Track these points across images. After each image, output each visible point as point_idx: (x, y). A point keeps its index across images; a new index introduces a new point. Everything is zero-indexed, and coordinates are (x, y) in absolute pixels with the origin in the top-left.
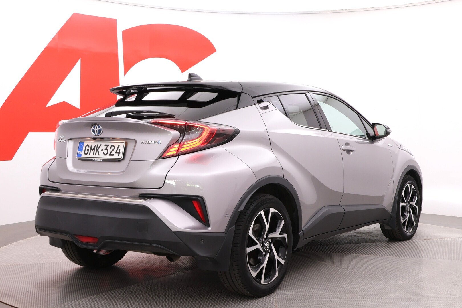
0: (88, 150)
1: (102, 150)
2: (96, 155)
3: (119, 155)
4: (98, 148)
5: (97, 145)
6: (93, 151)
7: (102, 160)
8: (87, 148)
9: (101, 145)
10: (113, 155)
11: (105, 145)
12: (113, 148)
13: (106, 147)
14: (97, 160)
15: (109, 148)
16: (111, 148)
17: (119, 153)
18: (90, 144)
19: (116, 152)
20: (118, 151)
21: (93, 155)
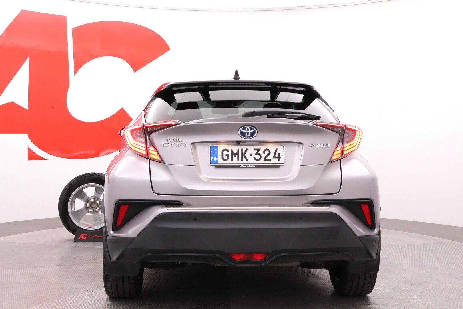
0: (228, 155)
1: (251, 155)
2: (242, 160)
3: (279, 160)
4: (243, 153)
5: (242, 150)
6: (237, 156)
7: (255, 166)
8: (225, 153)
9: (247, 150)
10: (270, 160)
11: (255, 150)
12: (267, 152)
13: (256, 151)
14: (247, 166)
15: (261, 152)
16: (264, 153)
17: (279, 158)
18: (229, 148)
19: (274, 157)
20: (277, 155)
21: (238, 160)
